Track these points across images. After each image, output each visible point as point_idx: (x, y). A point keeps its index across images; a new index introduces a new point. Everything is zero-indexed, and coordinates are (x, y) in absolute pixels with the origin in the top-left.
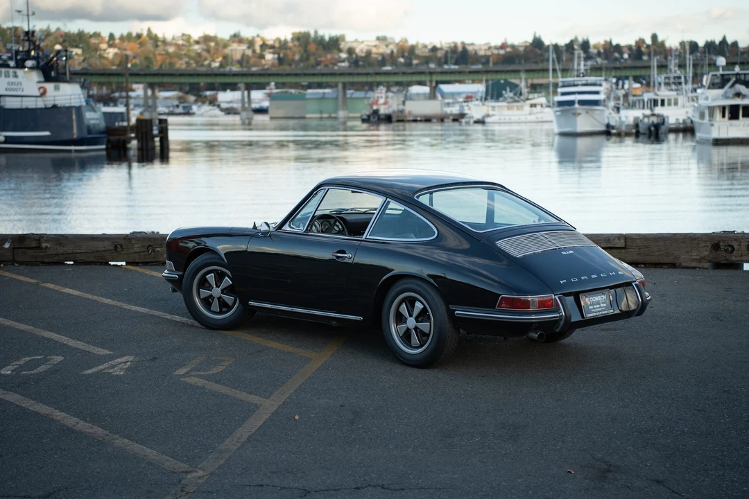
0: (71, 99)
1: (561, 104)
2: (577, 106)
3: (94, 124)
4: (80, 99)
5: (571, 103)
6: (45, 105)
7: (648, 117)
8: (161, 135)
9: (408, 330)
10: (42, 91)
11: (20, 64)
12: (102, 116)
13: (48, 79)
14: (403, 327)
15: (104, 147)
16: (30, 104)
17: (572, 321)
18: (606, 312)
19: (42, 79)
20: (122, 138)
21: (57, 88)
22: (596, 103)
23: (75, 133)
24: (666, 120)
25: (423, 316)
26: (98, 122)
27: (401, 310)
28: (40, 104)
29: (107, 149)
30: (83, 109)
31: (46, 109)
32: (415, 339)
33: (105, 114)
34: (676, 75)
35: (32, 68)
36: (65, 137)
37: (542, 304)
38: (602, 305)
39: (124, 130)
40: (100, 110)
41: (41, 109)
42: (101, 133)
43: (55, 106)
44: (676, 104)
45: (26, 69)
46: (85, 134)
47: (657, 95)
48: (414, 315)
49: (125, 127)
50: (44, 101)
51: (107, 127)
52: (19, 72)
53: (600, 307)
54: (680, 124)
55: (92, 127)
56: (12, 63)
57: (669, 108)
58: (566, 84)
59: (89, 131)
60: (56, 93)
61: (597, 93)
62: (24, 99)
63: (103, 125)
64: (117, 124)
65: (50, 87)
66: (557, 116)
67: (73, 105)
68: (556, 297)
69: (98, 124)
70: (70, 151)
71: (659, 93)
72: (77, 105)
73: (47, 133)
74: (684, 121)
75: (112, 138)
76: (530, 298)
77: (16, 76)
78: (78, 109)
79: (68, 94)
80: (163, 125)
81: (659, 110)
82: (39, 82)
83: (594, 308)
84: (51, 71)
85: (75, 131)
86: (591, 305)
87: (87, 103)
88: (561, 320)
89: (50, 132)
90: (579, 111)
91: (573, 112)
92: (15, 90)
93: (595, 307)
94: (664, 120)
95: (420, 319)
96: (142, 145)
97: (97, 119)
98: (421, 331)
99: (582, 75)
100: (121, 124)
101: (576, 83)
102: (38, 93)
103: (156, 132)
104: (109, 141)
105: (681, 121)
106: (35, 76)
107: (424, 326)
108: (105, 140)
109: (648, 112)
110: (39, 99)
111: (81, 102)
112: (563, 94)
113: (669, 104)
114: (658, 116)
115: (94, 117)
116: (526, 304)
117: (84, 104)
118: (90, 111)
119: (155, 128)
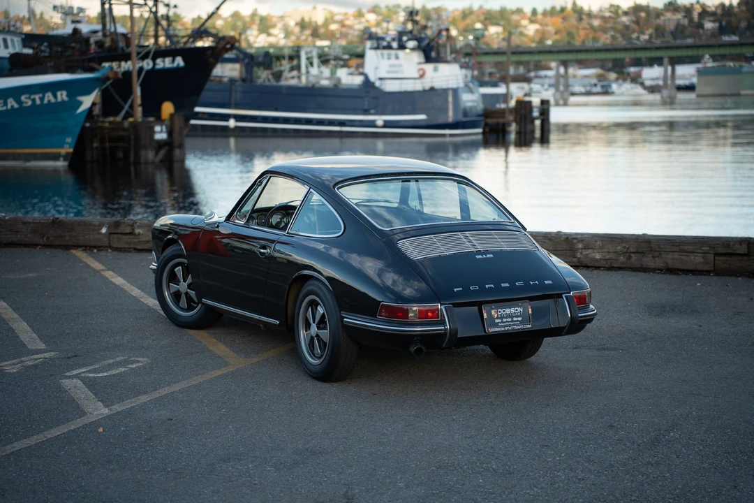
0: (448, 80)
3: (471, 108)
4: (458, 79)
6: (424, 87)
8: (542, 117)
9: (312, 337)
10: (421, 72)
11: (402, 47)
12: (481, 99)
13: (428, 59)
14: (308, 334)
15: (480, 130)
16: (409, 86)
18: (520, 327)
19: (423, 60)
20: (501, 121)
21: (436, 70)
23: (451, 117)
25: (322, 322)
26: (475, 104)
27: (307, 314)
28: (417, 86)
29: (484, 133)
30: (460, 91)
31: (424, 91)
32: (317, 349)
33: (484, 96)
35: (413, 49)
36: (441, 121)
37: (424, 314)
38: (515, 319)
39: (502, 112)
40: (478, 92)
41: (419, 92)
42: (478, 115)
43: (432, 89)
45: (408, 51)
46: (461, 118)
48: (316, 321)
49: (503, 110)
50: (422, 83)
51: (485, 110)
52: (401, 53)
53: (512, 321)
55: (468, 109)
56: (395, 45)
59: (465, 114)
60: (435, 75)
62: (404, 81)
63: (480, 107)
64: (497, 106)
65: (429, 67)
67: (450, 86)
68: (443, 307)
69: (475, 107)
70: (444, 135)
72: (454, 86)
73: (422, 117)
75: (490, 121)
76: (409, 307)
77: (397, 57)
78: (455, 91)
79: (448, 75)
80: (545, 106)
82: (420, 63)
83: (502, 322)
84: (431, 52)
85: (451, 113)
86: (498, 318)
87: (466, 85)
88: (445, 334)
89: (427, 115)
92: (396, 72)
93: (505, 320)
95: (320, 326)
96: (520, 128)
97: (474, 101)
98: (321, 339)
100: (502, 105)
102: (416, 75)
103: (536, 114)
104: (486, 124)
106: (417, 57)
107: (323, 334)
108: (483, 123)
110: (418, 81)
111: (459, 83)
115: (471, 99)
116: (404, 313)
117: (462, 85)
118: (468, 92)
119: (535, 110)
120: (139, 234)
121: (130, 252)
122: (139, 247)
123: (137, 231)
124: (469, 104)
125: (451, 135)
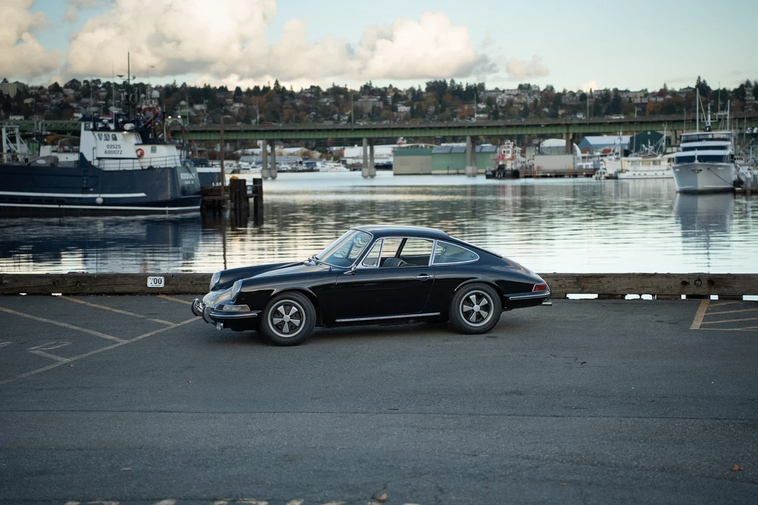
0: (166, 161)
1: (680, 160)
2: (696, 162)
3: (188, 186)
4: (176, 159)
5: (691, 159)
6: (142, 167)
8: (256, 195)
10: (139, 153)
11: (119, 128)
12: (198, 179)
13: (146, 141)
15: (199, 207)
16: (127, 166)
19: (140, 141)
20: (217, 198)
21: (153, 150)
22: (719, 159)
23: (168, 194)
26: (193, 182)
28: (137, 165)
29: (201, 210)
30: (178, 170)
31: (143, 170)
33: (200, 174)
35: (130, 131)
36: (160, 199)
39: (219, 190)
40: (196, 170)
41: (137, 171)
42: (197, 193)
43: (151, 168)
45: (125, 132)
46: (179, 195)
49: (219, 187)
50: (141, 163)
51: (202, 187)
52: (119, 135)
55: (186, 187)
56: (112, 126)
58: (689, 139)
59: (184, 191)
60: (153, 155)
61: (723, 148)
62: (122, 161)
63: (198, 186)
64: (213, 184)
65: (147, 149)
66: (676, 172)
67: (168, 166)
69: (193, 185)
70: (164, 212)
72: (173, 166)
73: (143, 195)
75: (206, 198)
77: (115, 139)
78: (173, 171)
79: (164, 156)
80: (258, 185)
82: (137, 144)
84: (149, 134)
85: (169, 192)
87: (184, 164)
89: (146, 193)
90: (699, 168)
91: (693, 169)
92: (114, 152)
96: (235, 205)
97: (191, 180)
99: (708, 129)
100: (217, 184)
101: (701, 138)
102: (135, 155)
103: (249, 192)
104: (203, 201)
106: (134, 139)
108: (201, 200)
110: (136, 161)
111: (176, 163)
112: (685, 149)
115: (189, 178)
117: (179, 165)
118: (185, 173)
119: (249, 188)
124: (187, 183)
125: (171, 212)
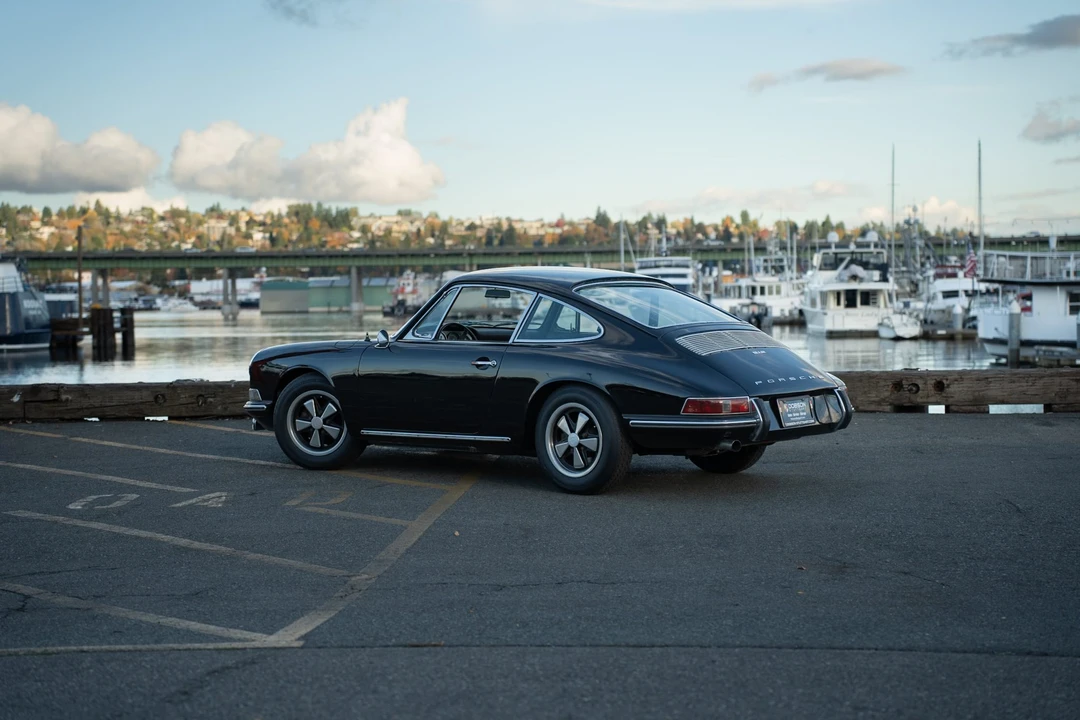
0: (3, 284)
3: (34, 316)
4: (16, 282)
7: (748, 306)
8: (124, 329)
9: (570, 448)
12: (46, 307)
14: (562, 447)
15: (47, 345)
17: (771, 430)
18: (806, 422)
20: (72, 333)
23: (9, 330)
24: (769, 310)
25: (589, 430)
26: (40, 312)
27: (560, 425)
29: (50, 348)
30: (20, 297)
32: (578, 460)
33: (49, 303)
34: (777, 257)
37: (736, 408)
38: (802, 414)
39: (76, 323)
40: (43, 298)
42: (44, 327)
44: (778, 292)
46: (22, 329)
47: (755, 281)
48: (577, 431)
49: (76, 320)
51: (51, 320)
53: (800, 416)
54: (786, 317)
55: (31, 319)
57: (771, 297)
58: (644, 265)
59: (28, 323)
61: (684, 276)
63: (46, 316)
64: (64, 316)
67: (6, 290)
68: (752, 400)
69: (39, 316)
71: (757, 279)
72: (12, 290)
74: (791, 312)
75: (57, 333)
76: (722, 401)
78: (14, 296)
80: (128, 316)
81: (758, 298)
83: (793, 417)
85: (8, 324)
86: (789, 413)
87: (26, 287)
88: (758, 427)
93: (795, 415)
94: (766, 309)
95: (584, 435)
96: (99, 341)
97: (39, 309)
98: (586, 448)
99: (664, 254)
100: (69, 315)
101: (658, 264)
103: (117, 325)
104: (53, 339)
105: (787, 314)
107: (590, 443)
108: (50, 336)
109: (748, 301)
111: (17, 287)
113: (771, 293)
114: (759, 305)
115: (34, 307)
116: (718, 408)
117: (21, 289)
118: (30, 299)
119: (116, 320)
120: (67, 400)
121: (57, 422)
122: (67, 417)
123: (64, 397)
124: (32, 313)
125: (9, 351)
